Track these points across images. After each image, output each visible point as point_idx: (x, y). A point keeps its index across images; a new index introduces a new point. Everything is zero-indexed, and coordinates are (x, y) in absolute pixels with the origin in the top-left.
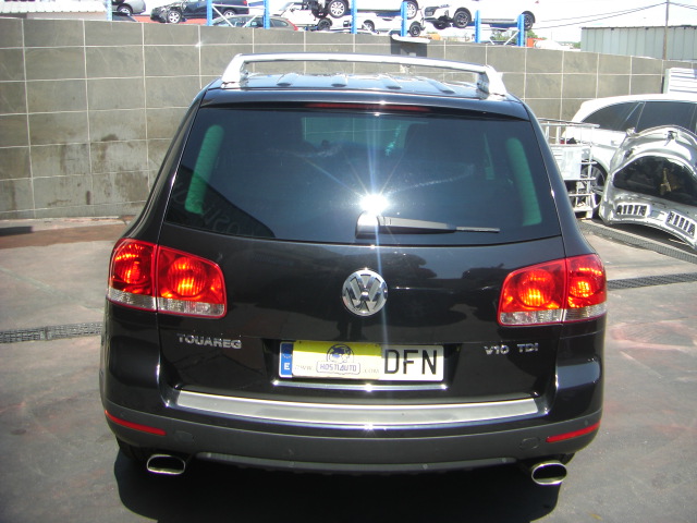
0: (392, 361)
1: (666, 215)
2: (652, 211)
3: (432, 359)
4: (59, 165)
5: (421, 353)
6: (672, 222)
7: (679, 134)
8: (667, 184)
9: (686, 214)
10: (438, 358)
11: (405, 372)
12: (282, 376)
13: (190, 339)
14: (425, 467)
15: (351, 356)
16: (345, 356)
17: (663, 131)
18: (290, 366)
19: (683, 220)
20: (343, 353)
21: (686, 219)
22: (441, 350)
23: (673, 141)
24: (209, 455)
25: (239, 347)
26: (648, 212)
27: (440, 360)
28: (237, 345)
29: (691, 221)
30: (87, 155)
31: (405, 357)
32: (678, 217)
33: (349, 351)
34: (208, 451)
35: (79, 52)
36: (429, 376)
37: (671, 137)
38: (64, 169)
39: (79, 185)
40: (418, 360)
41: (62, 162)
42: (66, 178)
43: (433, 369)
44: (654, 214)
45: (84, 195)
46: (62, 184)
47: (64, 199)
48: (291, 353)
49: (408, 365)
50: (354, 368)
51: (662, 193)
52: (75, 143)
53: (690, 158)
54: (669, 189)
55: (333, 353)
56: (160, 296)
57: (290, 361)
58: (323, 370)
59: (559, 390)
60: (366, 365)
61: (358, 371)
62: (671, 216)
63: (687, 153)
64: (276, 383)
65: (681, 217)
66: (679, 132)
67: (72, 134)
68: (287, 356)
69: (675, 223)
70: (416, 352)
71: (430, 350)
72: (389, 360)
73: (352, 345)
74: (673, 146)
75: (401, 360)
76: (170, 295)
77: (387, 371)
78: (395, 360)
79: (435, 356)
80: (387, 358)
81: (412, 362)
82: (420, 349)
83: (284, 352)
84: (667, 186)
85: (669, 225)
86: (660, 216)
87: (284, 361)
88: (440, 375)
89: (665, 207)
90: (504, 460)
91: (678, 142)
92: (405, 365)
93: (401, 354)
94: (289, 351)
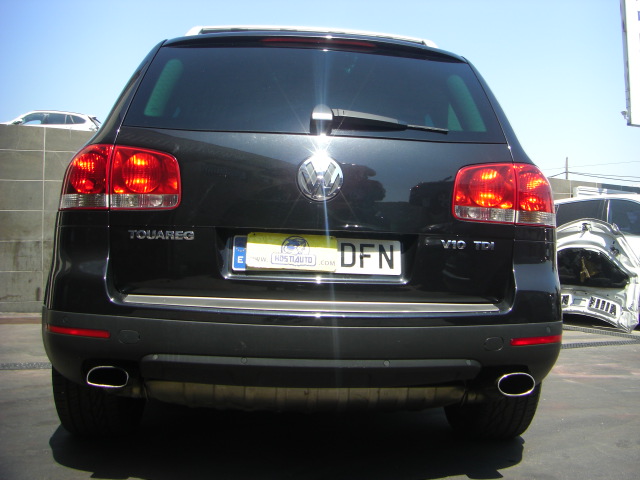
0: (348, 255)
1: (588, 301)
2: (574, 300)
3: (388, 254)
4: (12, 261)
5: (377, 247)
6: (594, 306)
7: (592, 225)
8: (586, 271)
9: (606, 297)
10: (395, 253)
11: (362, 266)
12: (234, 269)
13: (142, 234)
14: (387, 364)
15: (307, 248)
16: (300, 248)
17: (578, 225)
18: (244, 260)
19: (604, 302)
20: (298, 245)
21: (607, 301)
22: (397, 244)
23: (587, 232)
24: (155, 357)
25: (192, 238)
26: (570, 301)
27: (397, 256)
28: (189, 235)
29: (612, 303)
30: (40, 252)
31: (362, 251)
32: (599, 301)
33: (304, 243)
34: (155, 353)
35: (39, 155)
36: (386, 270)
37: (585, 229)
38: (16, 264)
39: (30, 281)
40: (375, 255)
41: (15, 258)
42: (19, 274)
43: (391, 264)
44: (576, 302)
45: (34, 291)
46: (13, 280)
47: (14, 294)
48: (244, 246)
49: (365, 259)
50: (309, 260)
51: (582, 280)
52: (29, 240)
53: (604, 245)
54: (588, 276)
55: (288, 245)
56: (113, 192)
57: (244, 254)
58: (277, 262)
59: (519, 291)
60: (322, 258)
61: (313, 263)
62: (592, 301)
63: (601, 241)
64: (228, 276)
65: (602, 300)
66: (592, 223)
67: (27, 232)
68: (240, 250)
69: (597, 306)
70: (372, 246)
71: (386, 244)
72: (346, 253)
73: (307, 238)
74: (588, 236)
75: (358, 254)
76: (122, 191)
77: (343, 265)
78: (351, 253)
79: (392, 250)
80: (343, 250)
81: (369, 256)
82: (377, 243)
83: (237, 245)
84: (586, 272)
85: (592, 310)
86: (582, 303)
87: (238, 254)
88: (397, 270)
89: (586, 294)
90: (469, 362)
91: (592, 232)
92: (361, 258)
93: (358, 247)
94: (242, 244)
